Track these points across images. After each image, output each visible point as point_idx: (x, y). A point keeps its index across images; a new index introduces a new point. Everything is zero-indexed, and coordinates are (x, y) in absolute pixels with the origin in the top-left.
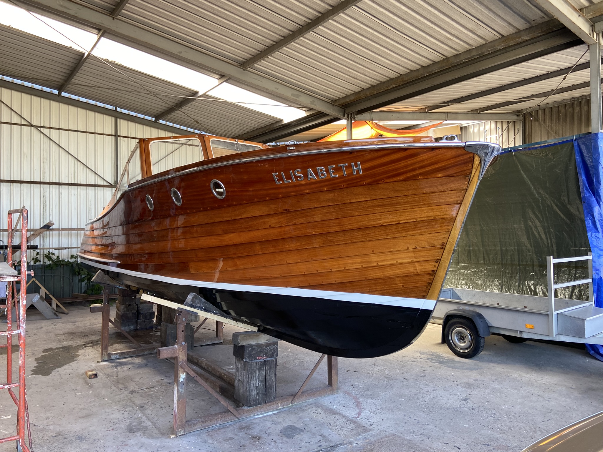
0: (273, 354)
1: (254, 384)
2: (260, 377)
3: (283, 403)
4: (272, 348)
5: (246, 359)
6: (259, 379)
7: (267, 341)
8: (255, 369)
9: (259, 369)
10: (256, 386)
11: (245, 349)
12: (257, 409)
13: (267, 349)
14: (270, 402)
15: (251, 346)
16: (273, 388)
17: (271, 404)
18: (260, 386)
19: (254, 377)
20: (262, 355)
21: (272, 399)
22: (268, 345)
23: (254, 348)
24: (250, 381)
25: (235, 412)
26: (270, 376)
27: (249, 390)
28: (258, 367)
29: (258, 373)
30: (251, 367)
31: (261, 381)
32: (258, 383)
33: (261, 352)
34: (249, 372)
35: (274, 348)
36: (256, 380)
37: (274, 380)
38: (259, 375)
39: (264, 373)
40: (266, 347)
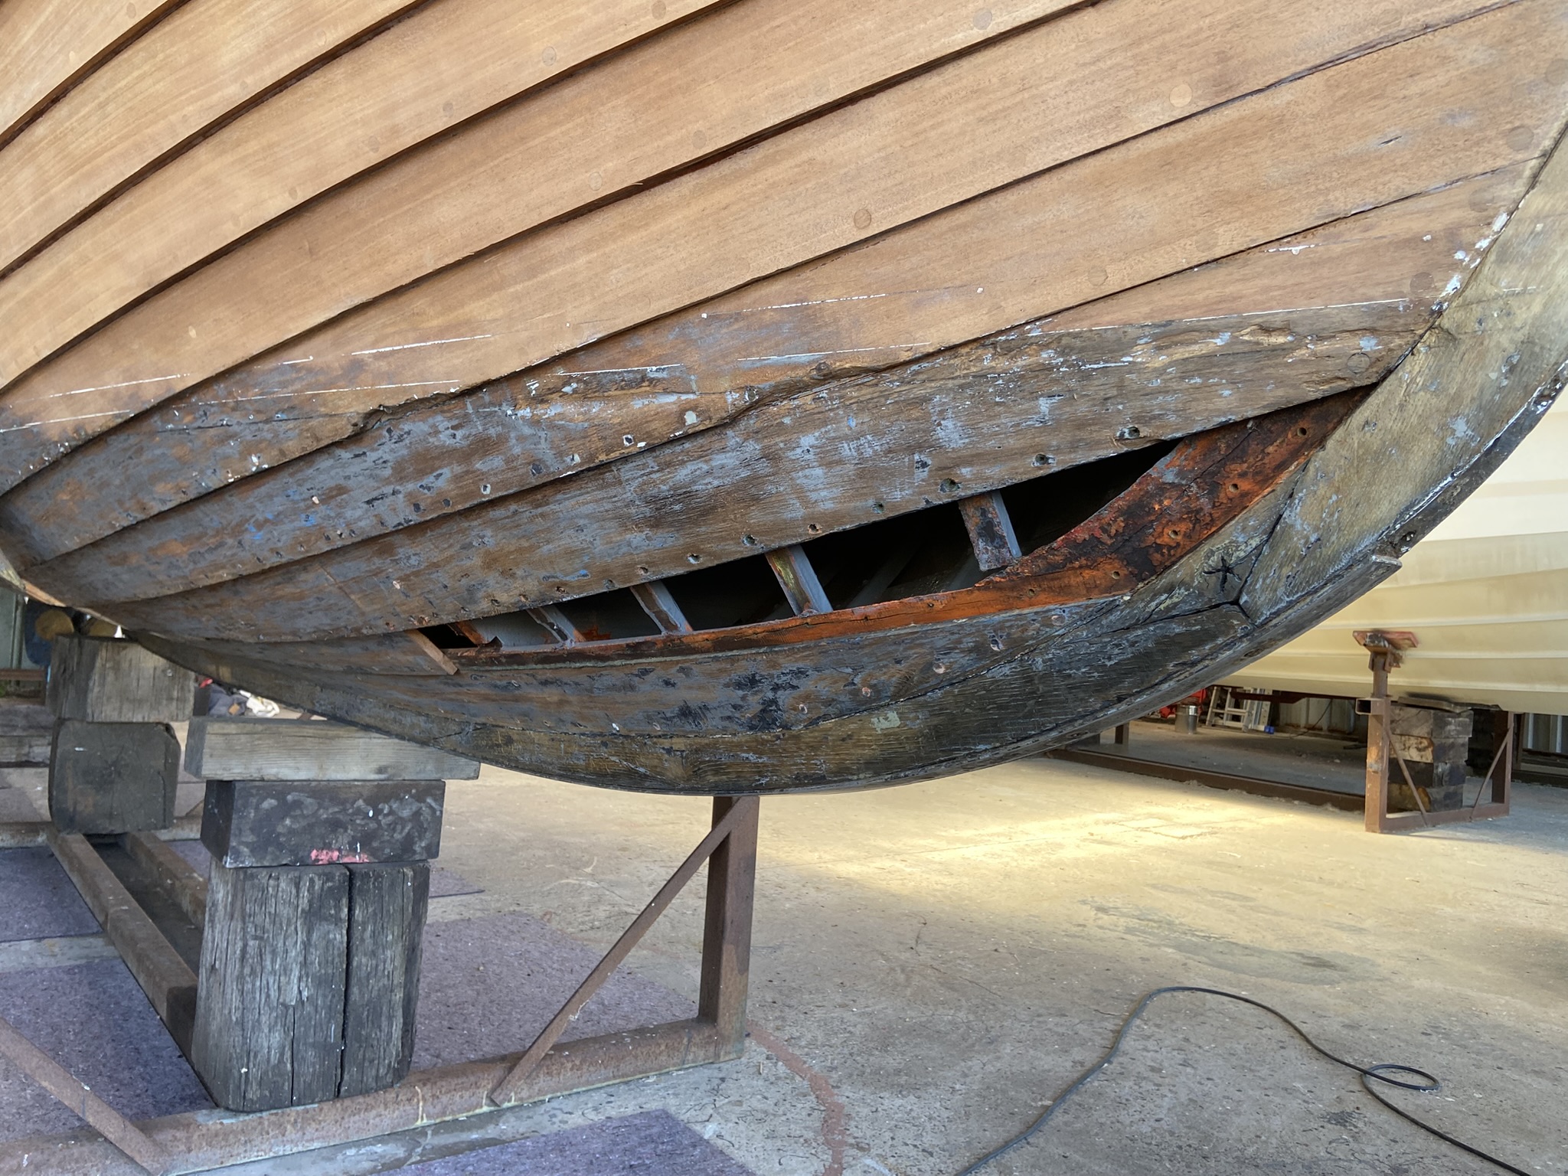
0: (408, 844)
1: (273, 994)
2: (315, 957)
3: (445, 1099)
4: (406, 813)
5: (237, 855)
6: (305, 964)
7: (380, 771)
8: (285, 911)
9: (313, 915)
10: (286, 1006)
11: (238, 803)
12: (280, 1125)
13: (377, 812)
14: (365, 1092)
15: (279, 788)
16: (390, 1018)
17: (370, 1100)
18: (308, 1008)
19: (274, 953)
20: (343, 840)
21: (377, 1078)
22: (383, 792)
23: (298, 804)
24: (253, 972)
25: (132, 1140)
26: (374, 954)
27: (241, 1023)
28: (304, 903)
29: (301, 937)
30: (264, 903)
31: (320, 982)
32: (295, 988)
33: (335, 825)
34: (251, 929)
35: (417, 814)
36: (286, 970)
37: (399, 978)
38: (307, 945)
39: (339, 936)
40: (373, 801)
